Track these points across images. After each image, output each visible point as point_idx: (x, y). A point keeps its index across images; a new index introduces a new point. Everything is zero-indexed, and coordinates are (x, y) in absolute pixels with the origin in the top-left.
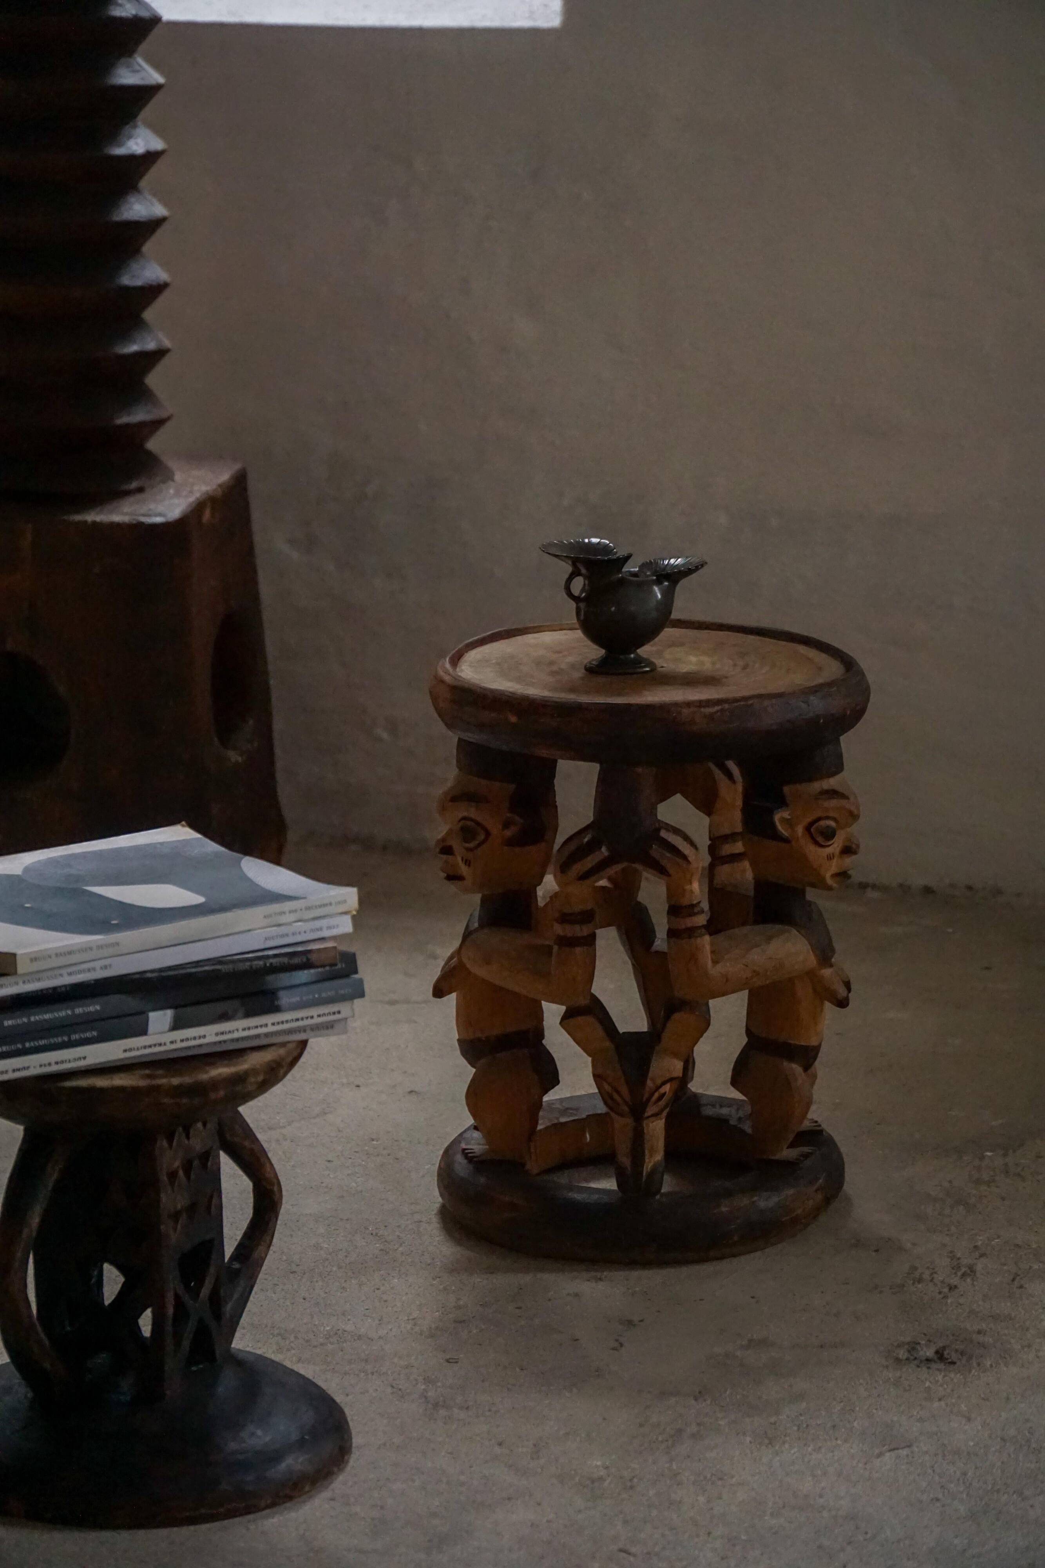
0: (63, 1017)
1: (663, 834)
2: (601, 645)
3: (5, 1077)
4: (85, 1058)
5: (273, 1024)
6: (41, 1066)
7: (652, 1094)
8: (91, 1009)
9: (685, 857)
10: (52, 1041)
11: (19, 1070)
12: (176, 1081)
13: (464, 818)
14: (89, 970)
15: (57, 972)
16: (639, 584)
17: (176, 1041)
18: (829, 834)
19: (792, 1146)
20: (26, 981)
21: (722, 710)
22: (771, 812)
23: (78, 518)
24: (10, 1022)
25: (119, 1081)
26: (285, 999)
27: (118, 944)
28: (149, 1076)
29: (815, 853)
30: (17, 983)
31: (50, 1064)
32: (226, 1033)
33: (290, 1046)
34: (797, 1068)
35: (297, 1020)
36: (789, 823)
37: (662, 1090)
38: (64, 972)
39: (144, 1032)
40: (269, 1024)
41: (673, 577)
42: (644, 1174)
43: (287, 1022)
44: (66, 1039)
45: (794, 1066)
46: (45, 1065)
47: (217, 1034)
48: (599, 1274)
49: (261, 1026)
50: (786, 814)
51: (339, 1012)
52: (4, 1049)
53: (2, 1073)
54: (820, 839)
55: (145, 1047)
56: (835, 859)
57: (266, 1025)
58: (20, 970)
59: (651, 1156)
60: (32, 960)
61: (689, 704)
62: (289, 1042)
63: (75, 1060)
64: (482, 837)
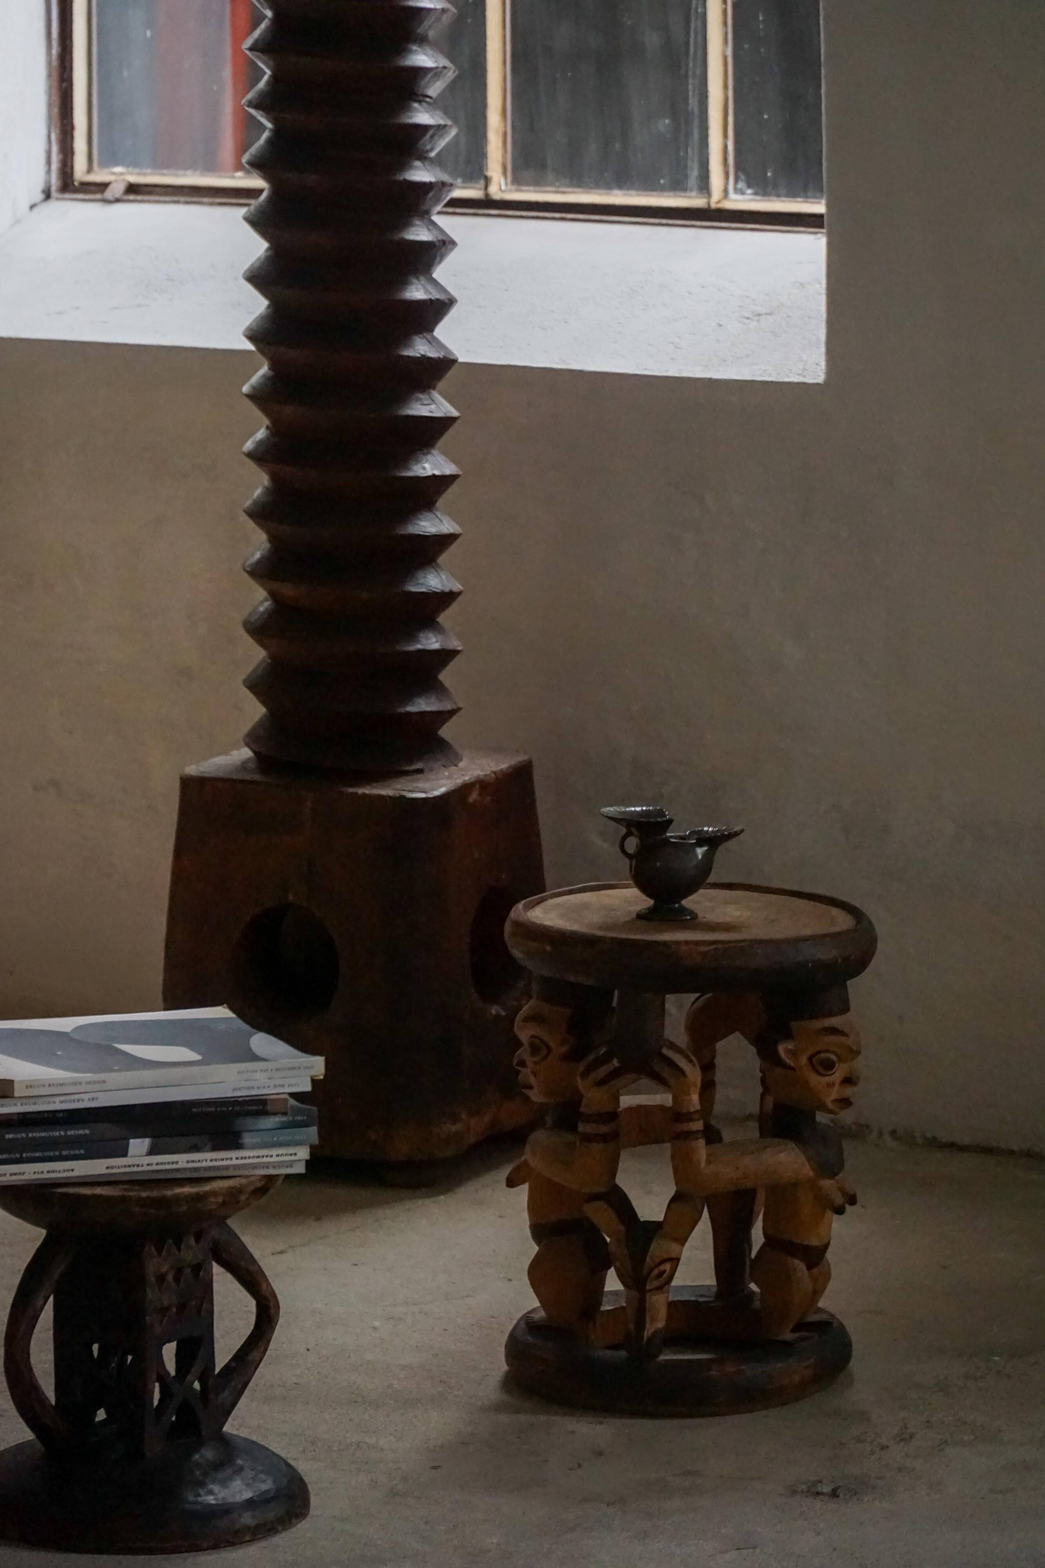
0: (56, 1136)
1: (665, 1051)
2: (650, 896)
3: (3, 1179)
4: (73, 1170)
5: (237, 1158)
6: (35, 1173)
7: (651, 1271)
8: (81, 1132)
9: (683, 1073)
10: (46, 1154)
11: (15, 1174)
12: (144, 1194)
13: (533, 1037)
14: (78, 1101)
15: (50, 1099)
16: (683, 847)
17: (152, 1164)
18: (829, 1066)
19: (793, 1331)
20: (24, 1104)
21: (715, 949)
22: (776, 1043)
23: (351, 790)
24: (11, 1136)
25: (98, 1191)
26: (247, 1139)
27: (104, 1082)
28: (125, 1190)
29: (816, 1081)
30: (15, 1105)
31: (42, 1172)
32: (196, 1162)
33: (252, 1179)
34: (799, 1265)
35: (258, 1157)
36: (793, 1053)
37: (662, 1268)
38: (58, 1099)
39: (125, 1154)
40: (234, 1158)
41: (713, 842)
42: (645, 1339)
43: (249, 1158)
44: (57, 1153)
45: (796, 1262)
46: (38, 1173)
47: (188, 1162)
48: (601, 1419)
49: (227, 1159)
50: (790, 1046)
51: (295, 1154)
52: (4, 1156)
53: (1, 1175)
54: (820, 1069)
55: (125, 1166)
56: (836, 1087)
57: (231, 1159)
58: (16, 1094)
59: (652, 1323)
60: (27, 1087)
61: (687, 943)
62: (252, 1175)
63: (64, 1171)
64: (544, 1052)
